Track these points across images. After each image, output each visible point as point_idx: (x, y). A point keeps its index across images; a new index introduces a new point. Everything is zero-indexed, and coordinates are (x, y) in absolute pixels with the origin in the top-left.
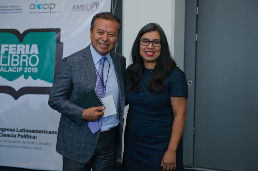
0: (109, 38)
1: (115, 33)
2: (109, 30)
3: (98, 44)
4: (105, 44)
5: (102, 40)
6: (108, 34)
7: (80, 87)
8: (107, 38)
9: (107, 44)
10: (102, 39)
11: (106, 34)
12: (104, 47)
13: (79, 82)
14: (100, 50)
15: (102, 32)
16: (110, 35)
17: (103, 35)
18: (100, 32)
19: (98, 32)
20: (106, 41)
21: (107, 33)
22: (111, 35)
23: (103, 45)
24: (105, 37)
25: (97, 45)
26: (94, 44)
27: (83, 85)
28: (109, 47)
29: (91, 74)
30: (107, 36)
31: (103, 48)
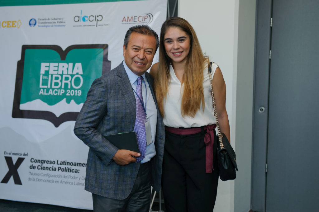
0: (146, 56)
1: (153, 50)
2: (146, 46)
3: (134, 63)
4: (141, 63)
5: (138, 58)
6: (145, 51)
7: (118, 111)
8: (144, 56)
9: (143, 62)
10: (138, 56)
11: (142, 51)
12: (140, 65)
13: (116, 106)
14: (135, 69)
15: (137, 49)
16: (147, 52)
17: (140, 52)
18: (136, 49)
19: (134, 49)
20: (143, 59)
21: (143, 49)
22: (149, 51)
23: (138, 63)
24: (141, 54)
25: (132, 64)
26: (129, 62)
27: (121, 109)
28: (146, 66)
29: (129, 96)
30: (144, 53)
31: (139, 67)
